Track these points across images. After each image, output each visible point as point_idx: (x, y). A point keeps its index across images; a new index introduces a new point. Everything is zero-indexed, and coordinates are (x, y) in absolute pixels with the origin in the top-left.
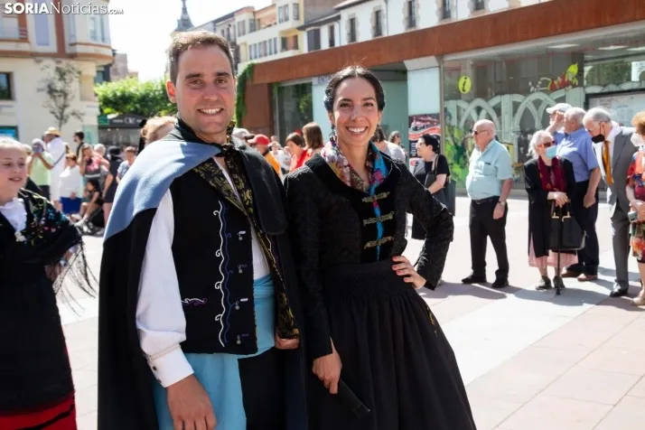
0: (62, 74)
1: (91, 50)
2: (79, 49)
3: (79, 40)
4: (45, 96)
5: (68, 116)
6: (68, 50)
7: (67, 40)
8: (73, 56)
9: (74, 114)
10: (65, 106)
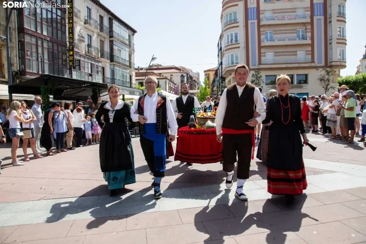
0: (328, 73)
1: (338, 63)
2: (333, 63)
3: (333, 60)
4: (319, 82)
5: (329, 89)
6: (329, 64)
7: (329, 61)
8: (331, 67)
9: (331, 87)
10: (328, 85)
